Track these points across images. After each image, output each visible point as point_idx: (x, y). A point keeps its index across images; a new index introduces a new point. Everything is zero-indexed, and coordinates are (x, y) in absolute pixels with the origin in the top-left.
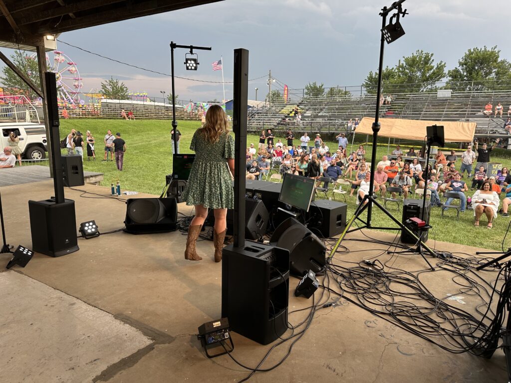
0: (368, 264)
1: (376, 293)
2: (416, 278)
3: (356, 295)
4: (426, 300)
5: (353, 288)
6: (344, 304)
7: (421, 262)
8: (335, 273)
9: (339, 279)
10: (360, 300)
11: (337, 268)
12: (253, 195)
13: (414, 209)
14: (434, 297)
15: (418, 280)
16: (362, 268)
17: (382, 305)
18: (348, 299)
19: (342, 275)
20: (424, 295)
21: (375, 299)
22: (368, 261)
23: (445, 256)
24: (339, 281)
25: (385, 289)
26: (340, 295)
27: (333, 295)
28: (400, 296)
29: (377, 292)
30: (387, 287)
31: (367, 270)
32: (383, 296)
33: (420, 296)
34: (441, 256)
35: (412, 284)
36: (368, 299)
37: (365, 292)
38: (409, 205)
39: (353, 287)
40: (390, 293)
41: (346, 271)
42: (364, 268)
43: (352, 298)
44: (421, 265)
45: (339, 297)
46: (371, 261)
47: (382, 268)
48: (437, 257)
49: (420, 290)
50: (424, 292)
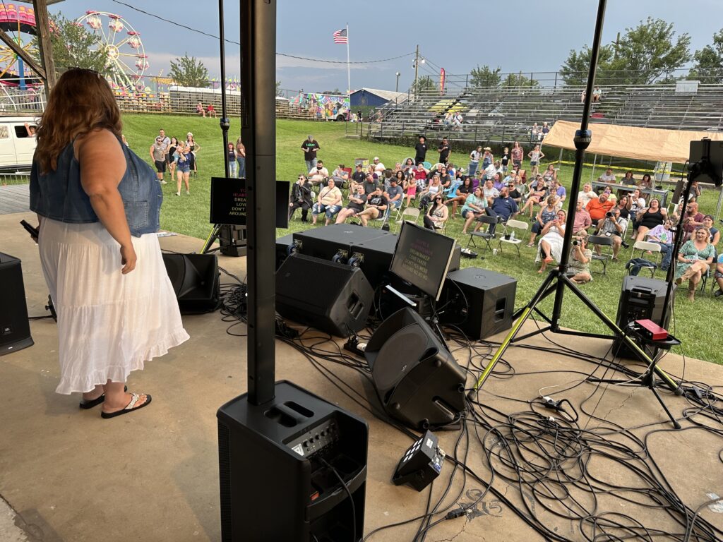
0: (548, 406)
1: (559, 482)
2: (643, 446)
3: (517, 485)
4: (666, 509)
5: (515, 468)
6: (491, 511)
7: (653, 406)
8: (482, 425)
9: (490, 441)
10: (526, 498)
11: (487, 412)
12: (350, 256)
13: (642, 298)
14: (680, 502)
15: (647, 452)
16: (536, 414)
17: (572, 519)
18: (501, 498)
19: (495, 432)
20: (660, 494)
21: (556, 499)
22: (548, 399)
23: (699, 394)
24: (487, 446)
25: (579, 471)
26: (486, 485)
27: (471, 484)
28: (609, 493)
29: (562, 479)
30: (583, 468)
31: (545, 421)
32: (574, 492)
33: (651, 497)
34: (692, 394)
35: (633, 462)
36: (541, 500)
37: (538, 480)
38: (634, 290)
39: (515, 464)
40: (588, 485)
41: (504, 420)
42: (540, 416)
43: (509, 493)
44: (652, 413)
45: (483, 489)
46: (555, 400)
47: (575, 418)
48: (684, 395)
49: (652, 479)
50: (661, 488)
